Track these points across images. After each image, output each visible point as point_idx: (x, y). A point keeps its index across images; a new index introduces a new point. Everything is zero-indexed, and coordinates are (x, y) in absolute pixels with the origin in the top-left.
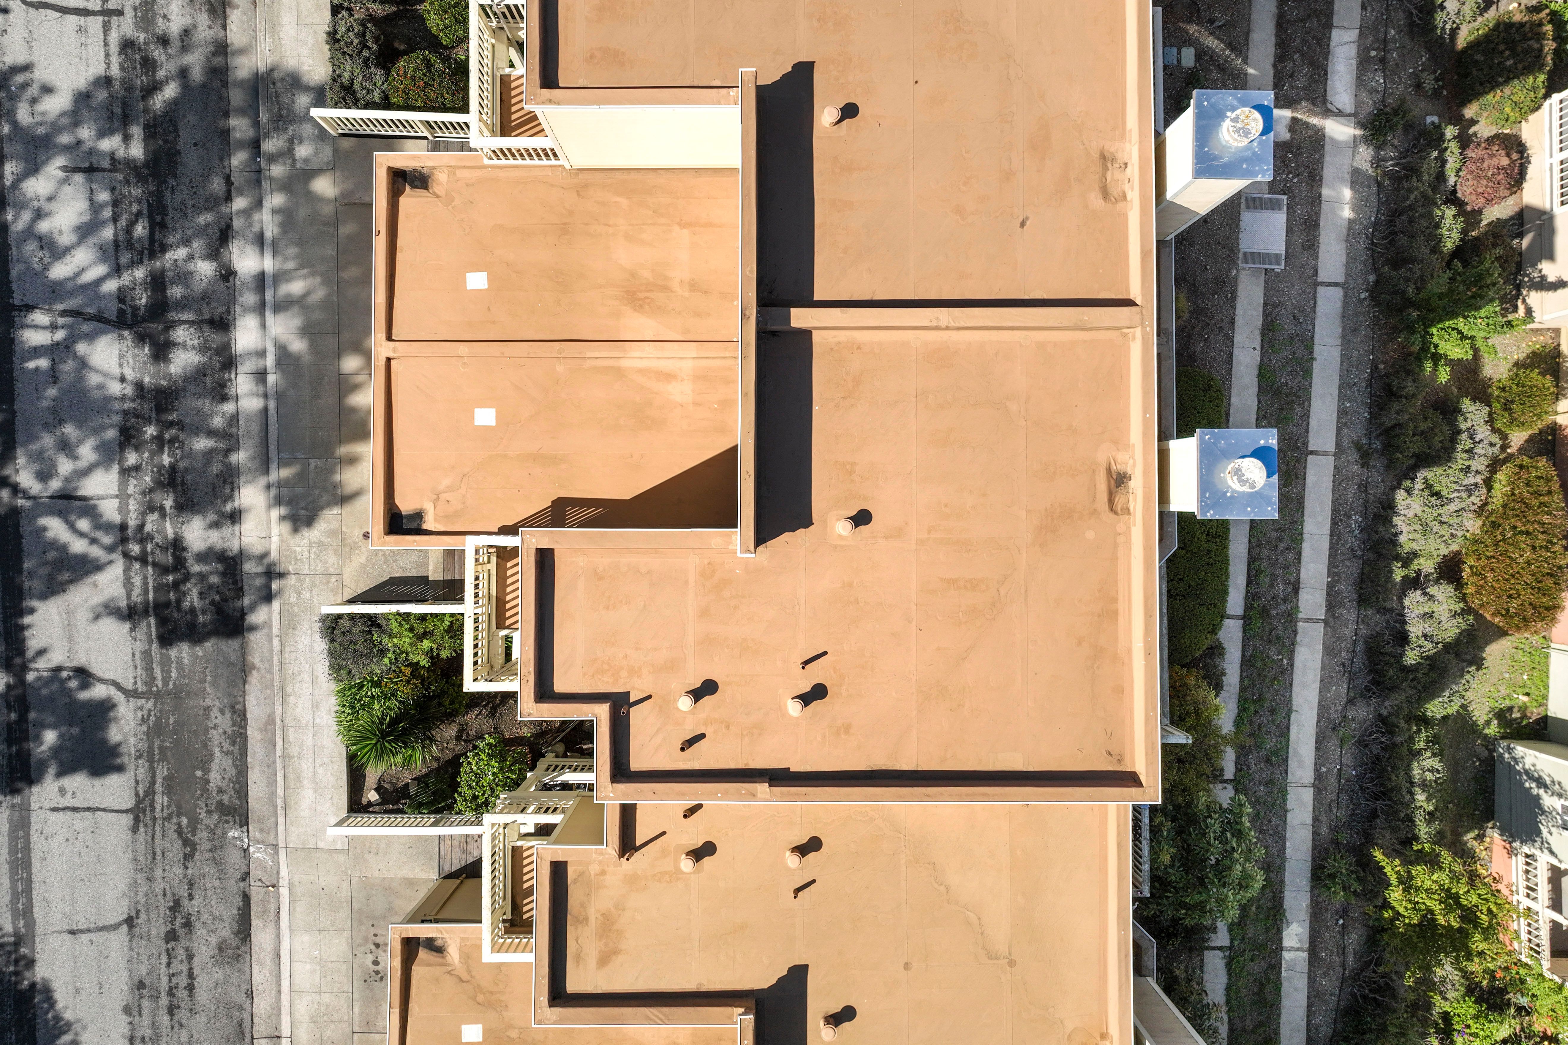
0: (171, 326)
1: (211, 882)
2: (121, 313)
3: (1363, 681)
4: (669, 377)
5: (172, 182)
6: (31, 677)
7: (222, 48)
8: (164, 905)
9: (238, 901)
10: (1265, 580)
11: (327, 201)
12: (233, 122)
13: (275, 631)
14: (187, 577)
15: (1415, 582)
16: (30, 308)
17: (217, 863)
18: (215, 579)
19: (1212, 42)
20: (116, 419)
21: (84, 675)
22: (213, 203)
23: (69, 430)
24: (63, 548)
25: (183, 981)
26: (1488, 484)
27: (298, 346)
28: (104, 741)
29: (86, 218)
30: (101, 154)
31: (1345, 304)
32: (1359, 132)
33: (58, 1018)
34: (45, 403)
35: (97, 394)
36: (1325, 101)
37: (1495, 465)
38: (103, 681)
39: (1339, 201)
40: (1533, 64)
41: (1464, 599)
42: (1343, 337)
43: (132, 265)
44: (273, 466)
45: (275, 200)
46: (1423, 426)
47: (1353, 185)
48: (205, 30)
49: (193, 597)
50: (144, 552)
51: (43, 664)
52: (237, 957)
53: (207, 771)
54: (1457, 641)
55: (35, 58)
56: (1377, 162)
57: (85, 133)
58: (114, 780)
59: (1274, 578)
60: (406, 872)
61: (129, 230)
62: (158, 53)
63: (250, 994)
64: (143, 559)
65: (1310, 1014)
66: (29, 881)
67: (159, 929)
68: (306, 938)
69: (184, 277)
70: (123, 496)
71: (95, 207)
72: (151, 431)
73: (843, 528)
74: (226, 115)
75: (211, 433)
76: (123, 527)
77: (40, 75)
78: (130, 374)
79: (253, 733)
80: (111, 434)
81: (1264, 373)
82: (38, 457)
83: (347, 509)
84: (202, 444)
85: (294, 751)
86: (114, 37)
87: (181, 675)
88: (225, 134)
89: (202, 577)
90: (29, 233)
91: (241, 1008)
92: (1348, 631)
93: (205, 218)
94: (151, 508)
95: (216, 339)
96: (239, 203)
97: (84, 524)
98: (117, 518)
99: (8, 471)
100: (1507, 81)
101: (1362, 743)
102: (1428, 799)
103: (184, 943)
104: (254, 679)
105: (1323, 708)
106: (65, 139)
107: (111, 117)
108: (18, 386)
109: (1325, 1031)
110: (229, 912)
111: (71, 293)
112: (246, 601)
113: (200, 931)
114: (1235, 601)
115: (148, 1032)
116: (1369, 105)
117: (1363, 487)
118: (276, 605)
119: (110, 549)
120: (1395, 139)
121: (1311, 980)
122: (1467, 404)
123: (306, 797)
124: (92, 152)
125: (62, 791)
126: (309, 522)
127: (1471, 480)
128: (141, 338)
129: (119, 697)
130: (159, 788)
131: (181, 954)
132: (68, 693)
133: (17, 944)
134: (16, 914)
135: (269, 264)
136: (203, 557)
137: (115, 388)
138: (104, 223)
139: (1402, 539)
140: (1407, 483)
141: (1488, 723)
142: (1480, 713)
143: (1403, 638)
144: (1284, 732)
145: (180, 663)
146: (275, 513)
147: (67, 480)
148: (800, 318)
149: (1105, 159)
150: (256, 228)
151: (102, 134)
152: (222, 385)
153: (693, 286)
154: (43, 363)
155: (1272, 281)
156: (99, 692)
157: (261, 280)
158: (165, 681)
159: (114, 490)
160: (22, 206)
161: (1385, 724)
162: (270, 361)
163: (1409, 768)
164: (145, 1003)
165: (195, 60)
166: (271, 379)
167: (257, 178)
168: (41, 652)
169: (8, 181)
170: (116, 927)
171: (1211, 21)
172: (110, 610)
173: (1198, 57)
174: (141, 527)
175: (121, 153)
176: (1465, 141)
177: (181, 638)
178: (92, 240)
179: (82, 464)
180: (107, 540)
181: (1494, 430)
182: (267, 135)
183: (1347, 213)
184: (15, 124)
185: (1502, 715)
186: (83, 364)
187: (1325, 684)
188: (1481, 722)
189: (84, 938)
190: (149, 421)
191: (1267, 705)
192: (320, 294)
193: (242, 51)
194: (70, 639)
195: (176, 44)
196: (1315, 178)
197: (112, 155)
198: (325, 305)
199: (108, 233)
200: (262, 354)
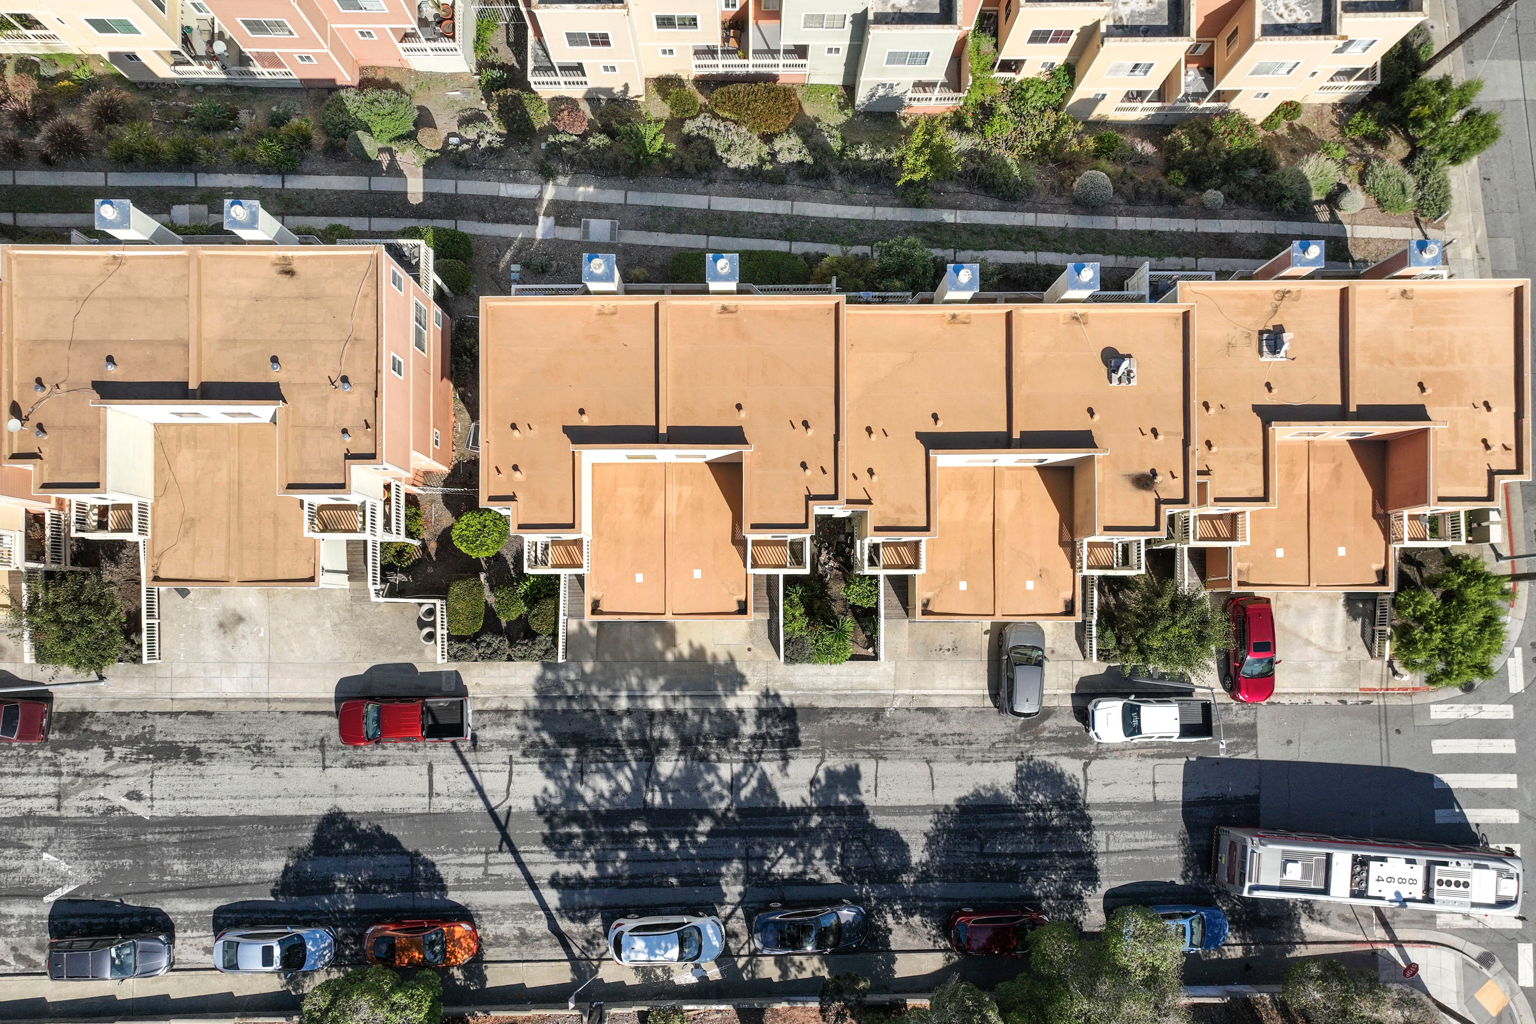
0: (652, 738)
1: (911, 725)
2: (646, 760)
3: (822, 182)
4: (680, 496)
5: (587, 736)
6: (814, 805)
7: (526, 712)
8: (921, 746)
9: (919, 713)
10: (772, 230)
11: (595, 666)
12: (559, 708)
13: (793, 692)
14: (768, 733)
15: (773, 155)
16: (645, 801)
17: (902, 722)
18: (769, 721)
19: (508, 256)
20: (695, 764)
21: (813, 782)
22: (596, 718)
23: (700, 785)
24: (755, 791)
25: (956, 738)
26: (724, 120)
27: (661, 681)
28: (844, 773)
29: (603, 775)
30: (574, 767)
31: (636, 190)
32: (551, 183)
33: (973, 795)
34: (688, 796)
35: (683, 773)
36: (535, 200)
37: (716, 116)
38: (817, 771)
39: (584, 193)
40: (517, 99)
41: (781, 134)
42: (652, 191)
43: (624, 755)
44: (717, 693)
45: (594, 690)
46: (696, 154)
47: (577, 186)
48: (518, 719)
49: (778, 731)
50: (757, 753)
51: (808, 800)
52: (946, 714)
53: (859, 726)
54: (801, 137)
55: (531, 795)
56: (565, 174)
57: (565, 774)
58: (862, 769)
59: (771, 226)
60: (906, 634)
61: (609, 756)
62: (529, 740)
63: (963, 708)
64: (760, 753)
65: (987, 209)
66: (909, 807)
67: (932, 749)
68: (937, 682)
69: (630, 732)
70: (731, 761)
71: (598, 771)
72: (701, 748)
73: (743, 414)
74: (556, 711)
75: (702, 721)
76: (745, 762)
77: (539, 793)
78: (675, 757)
79: (841, 705)
80: (702, 767)
81: (670, 231)
82: (713, 800)
83: (737, 658)
84: (707, 726)
85: (849, 686)
86: (521, 760)
87: (814, 737)
88: (564, 711)
89: (768, 727)
90: (609, 801)
91: (970, 712)
92: (797, 189)
93: (603, 722)
94: (736, 749)
95: (657, 720)
96: (596, 706)
97: (744, 780)
98: (741, 764)
99: (719, 813)
100: (526, 112)
101: (853, 183)
102: (880, 152)
103: (938, 738)
104: (816, 704)
105: (836, 202)
106: (567, 783)
107: (557, 762)
108: (680, 807)
109: (997, 203)
110: (925, 717)
111: (637, 782)
112: (779, 706)
113: (933, 730)
114: (782, 246)
115: (980, 754)
116: (538, 178)
117: (726, 182)
118: (781, 692)
119: (755, 768)
120: (555, 165)
121: (971, 209)
122: (686, 130)
123: (871, 680)
124: (573, 771)
125: (868, 791)
126: (743, 676)
127: (722, 129)
128: (659, 752)
129: (824, 765)
130: (866, 748)
131: (944, 739)
132: (822, 789)
133: (938, 813)
134: (925, 813)
135: (624, 694)
136: (759, 726)
137: (681, 764)
138: (605, 767)
139: (751, 164)
140: (724, 161)
141: (846, 114)
142: (841, 119)
143: (801, 163)
144: (848, 221)
145: (809, 737)
146: (739, 693)
147: (723, 787)
148: (663, 430)
149: (600, 313)
150: (607, 699)
151: (565, 767)
152: (679, 715)
153: (642, 486)
154: (669, 796)
155: (624, 226)
156: (821, 775)
157: (631, 697)
158: (817, 744)
159: (728, 765)
160: (598, 803)
161: (844, 171)
162: (668, 694)
163: (865, 161)
164: (966, 755)
165: (531, 724)
166: (677, 693)
167: (584, 697)
168: (803, 800)
169: (586, 809)
170: (931, 768)
171: (498, 256)
172: (783, 769)
173: (515, 263)
174: (744, 753)
175: (574, 758)
176: (556, 132)
177: (797, 737)
178: (613, 773)
179: (716, 780)
180: (751, 769)
181: (698, 116)
182: (566, 692)
183: (591, 189)
184: (561, 805)
185: (842, 108)
186: (670, 778)
187: (824, 201)
188: (846, 118)
189: (935, 782)
190: (696, 749)
191: (834, 230)
192: (638, 671)
193: (527, 704)
194: (797, 786)
195: (524, 732)
196: (573, 205)
197: (575, 762)
198: (642, 668)
199: (610, 765)
200: (664, 697)
